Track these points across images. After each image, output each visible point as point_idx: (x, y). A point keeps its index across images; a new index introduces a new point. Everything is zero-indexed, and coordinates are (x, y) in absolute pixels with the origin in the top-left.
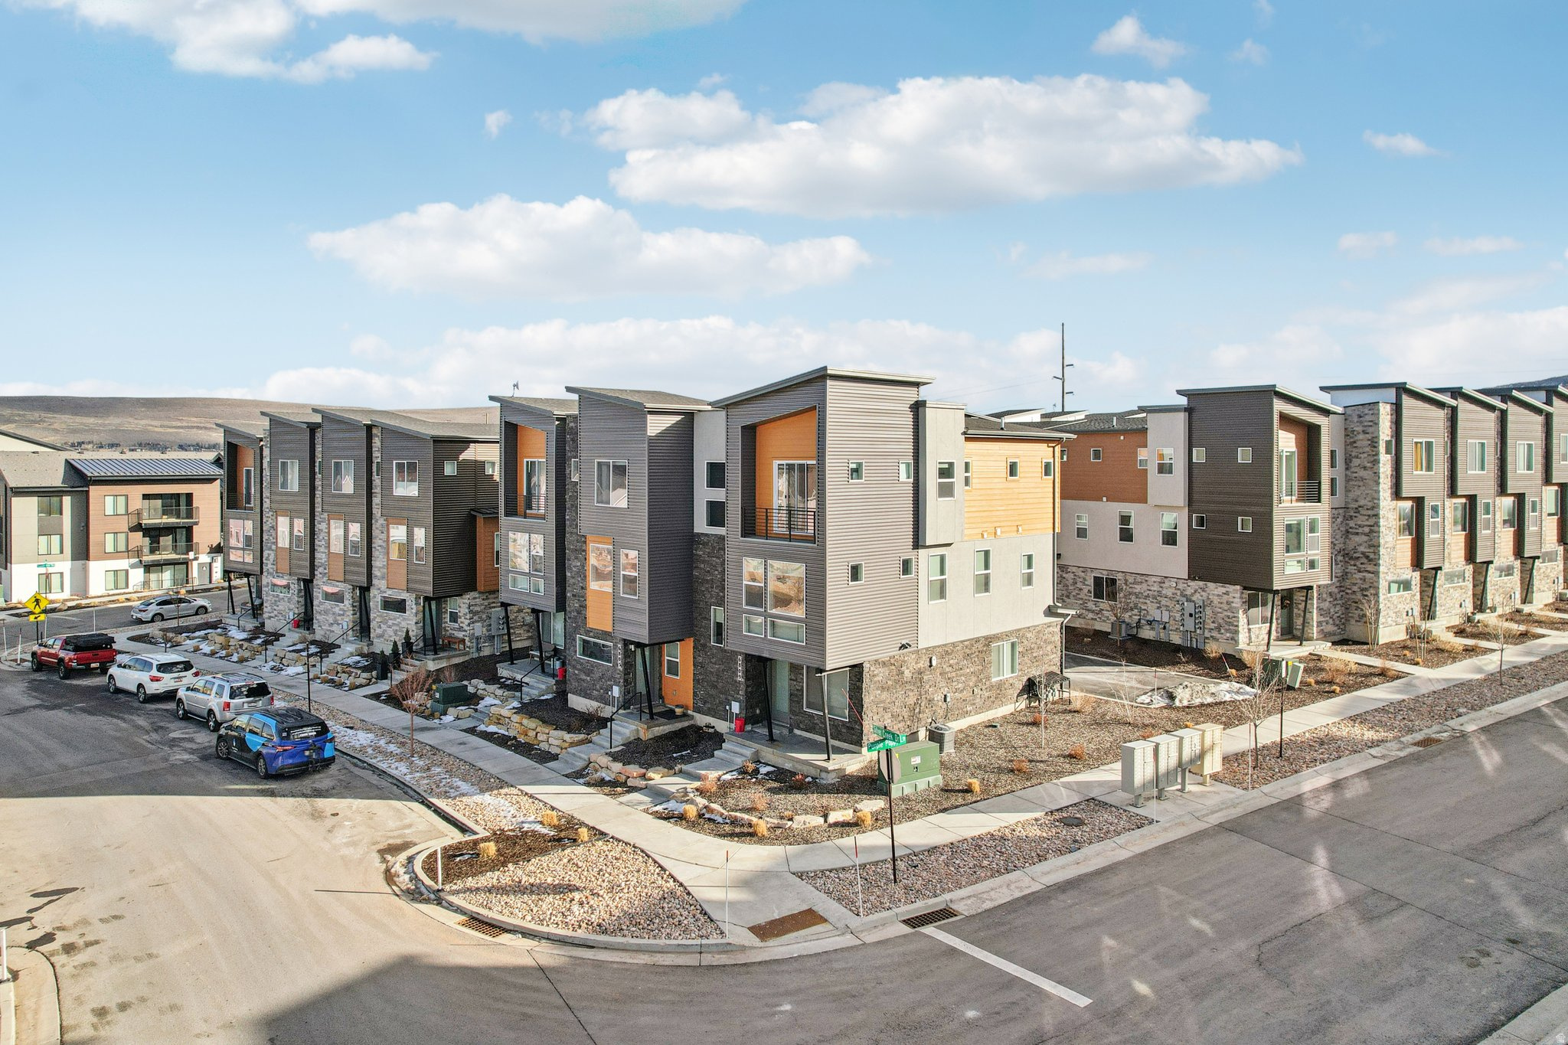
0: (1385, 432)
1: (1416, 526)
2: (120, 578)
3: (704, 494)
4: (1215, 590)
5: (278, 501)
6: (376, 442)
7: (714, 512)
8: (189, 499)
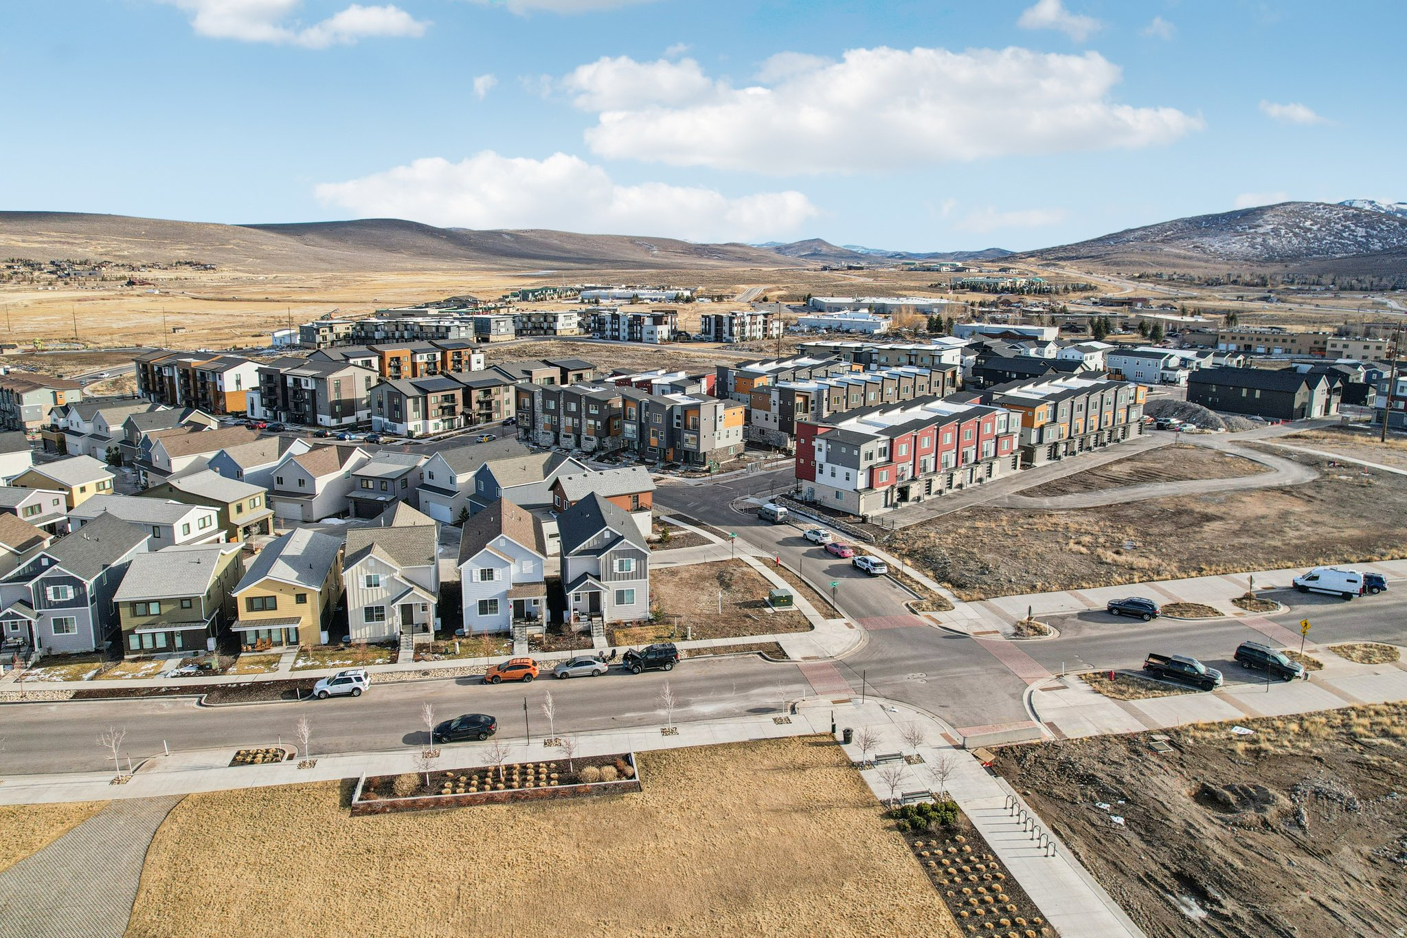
2: (437, 426)
3: (675, 421)
4: (783, 434)
5: (546, 411)
6: (583, 399)
7: (678, 424)
8: (453, 396)
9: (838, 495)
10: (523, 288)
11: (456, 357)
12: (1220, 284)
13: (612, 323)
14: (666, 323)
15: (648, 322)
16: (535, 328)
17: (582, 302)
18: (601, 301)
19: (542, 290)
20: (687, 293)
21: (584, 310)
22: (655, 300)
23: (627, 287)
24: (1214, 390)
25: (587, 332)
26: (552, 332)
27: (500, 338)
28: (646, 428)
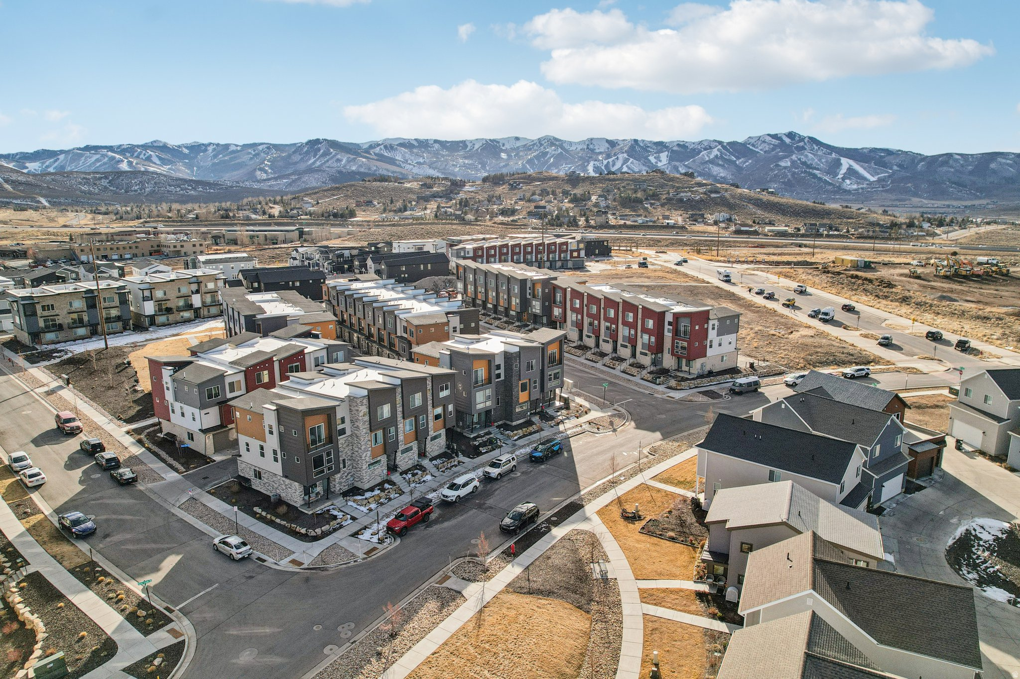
24: (404, 269)
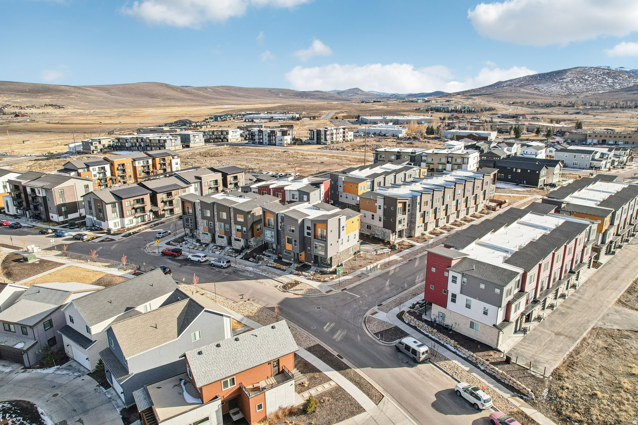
0: (418, 201)
1: (423, 216)
2: (131, 222)
3: (306, 231)
4: (387, 230)
5: (204, 217)
6: (232, 210)
7: (308, 234)
8: (143, 199)
9: (472, 325)
10: (216, 114)
11: (162, 162)
12: (552, 106)
13: (259, 135)
14: (289, 134)
15: (279, 134)
16: (217, 138)
17: (245, 121)
18: (255, 120)
19: (225, 115)
20: (297, 116)
21: (245, 126)
22: (282, 119)
23: (268, 113)
25: (245, 139)
26: (225, 140)
27: (196, 145)
28: (282, 235)
